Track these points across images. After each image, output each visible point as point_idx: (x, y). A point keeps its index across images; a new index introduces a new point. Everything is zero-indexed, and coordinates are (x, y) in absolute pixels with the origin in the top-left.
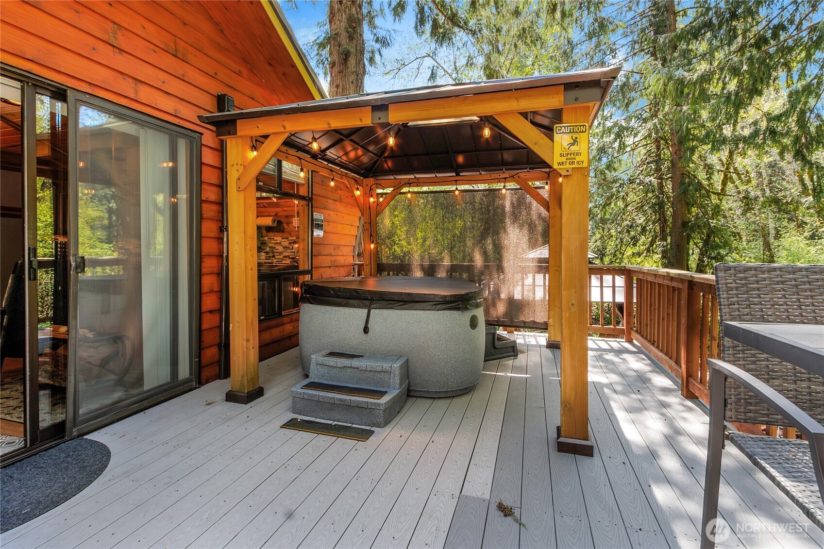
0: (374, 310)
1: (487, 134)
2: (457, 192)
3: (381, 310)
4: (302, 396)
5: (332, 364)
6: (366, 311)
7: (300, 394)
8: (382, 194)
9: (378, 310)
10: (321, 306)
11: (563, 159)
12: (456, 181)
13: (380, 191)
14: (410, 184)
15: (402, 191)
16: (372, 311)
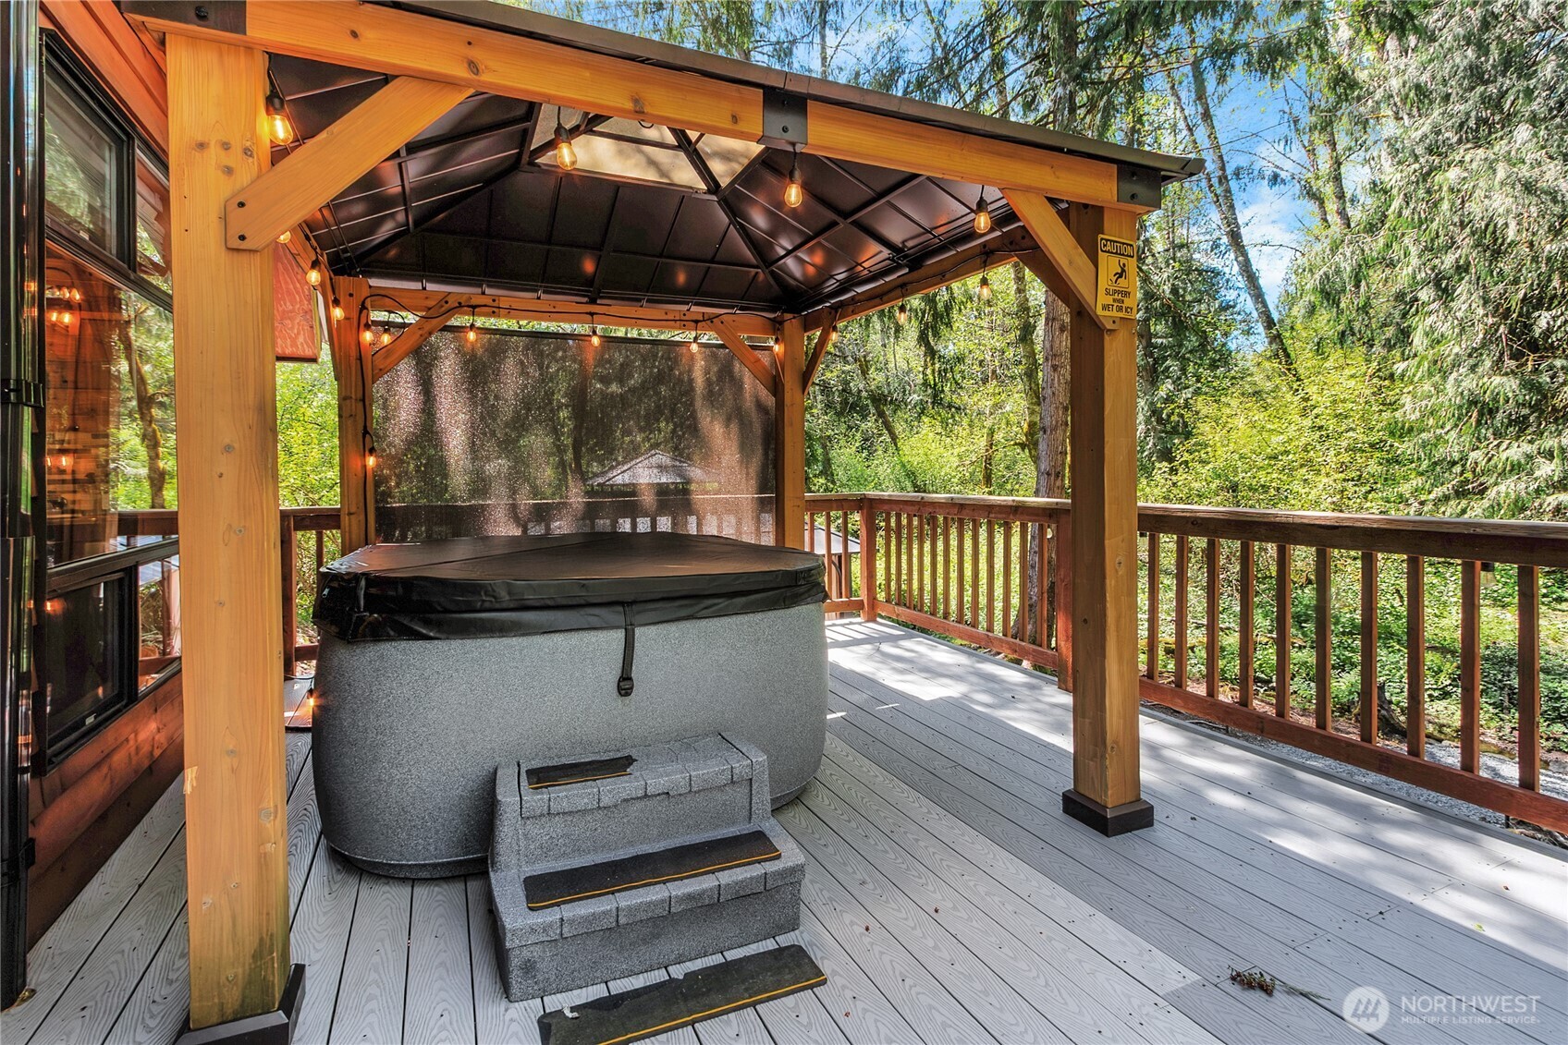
0: (642, 629)
1: (982, 225)
2: (595, 341)
3: (661, 626)
4: (554, 935)
5: (583, 802)
6: (619, 635)
7: (546, 928)
8: (387, 326)
9: (653, 628)
10: (468, 641)
11: (1109, 300)
12: (592, 314)
13: (379, 316)
14: (474, 307)
15: (449, 323)
16: (638, 631)
